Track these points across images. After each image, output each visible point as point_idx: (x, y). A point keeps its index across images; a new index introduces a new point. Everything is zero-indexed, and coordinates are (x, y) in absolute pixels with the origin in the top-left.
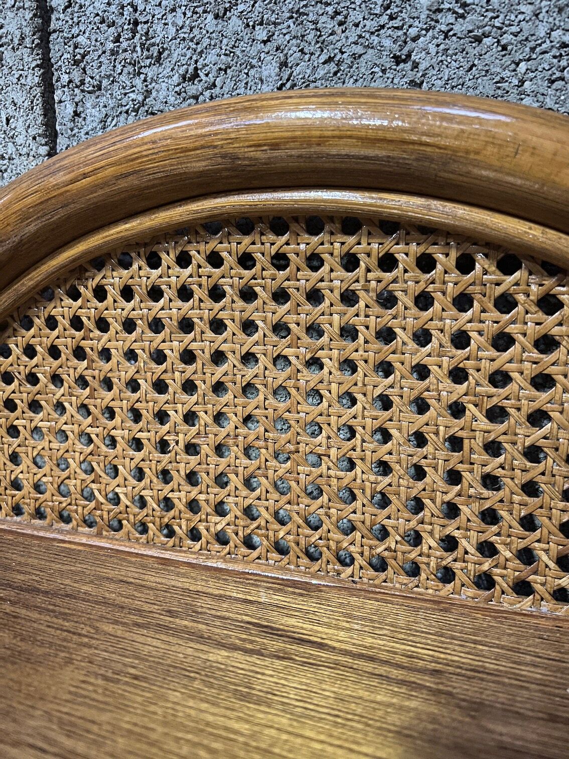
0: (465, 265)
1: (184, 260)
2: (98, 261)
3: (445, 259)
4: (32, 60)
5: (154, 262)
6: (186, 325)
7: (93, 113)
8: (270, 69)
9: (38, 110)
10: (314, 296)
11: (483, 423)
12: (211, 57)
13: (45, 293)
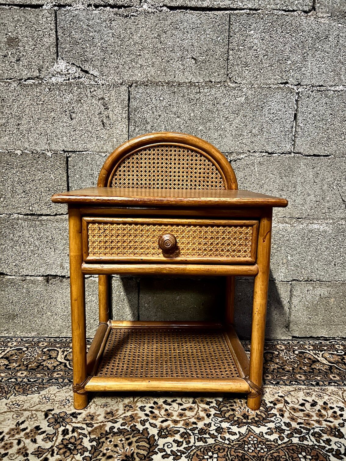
0: (188, 152)
1: (154, 150)
2: (141, 150)
3: (186, 151)
4: (127, 121)
5: (150, 150)
6: (154, 159)
7: (137, 130)
8: (163, 127)
9: (128, 128)
10: (171, 155)
11: (190, 170)
12: (155, 124)
13: (133, 154)
